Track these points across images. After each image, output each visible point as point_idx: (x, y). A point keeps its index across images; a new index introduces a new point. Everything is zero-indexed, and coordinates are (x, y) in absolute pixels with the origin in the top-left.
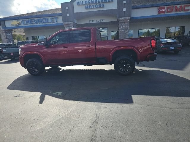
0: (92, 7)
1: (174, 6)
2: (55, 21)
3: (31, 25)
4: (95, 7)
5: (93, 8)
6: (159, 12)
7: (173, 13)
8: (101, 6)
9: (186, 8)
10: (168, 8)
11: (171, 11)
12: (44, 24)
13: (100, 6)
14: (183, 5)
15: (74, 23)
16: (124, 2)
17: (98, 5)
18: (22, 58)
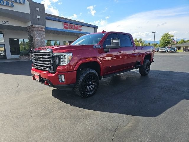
1: (74, 25)
8: (10, 5)
9: (80, 28)
10: (70, 25)
11: (72, 28)
16: (38, 9)
17: (5, 2)
18: (73, 71)
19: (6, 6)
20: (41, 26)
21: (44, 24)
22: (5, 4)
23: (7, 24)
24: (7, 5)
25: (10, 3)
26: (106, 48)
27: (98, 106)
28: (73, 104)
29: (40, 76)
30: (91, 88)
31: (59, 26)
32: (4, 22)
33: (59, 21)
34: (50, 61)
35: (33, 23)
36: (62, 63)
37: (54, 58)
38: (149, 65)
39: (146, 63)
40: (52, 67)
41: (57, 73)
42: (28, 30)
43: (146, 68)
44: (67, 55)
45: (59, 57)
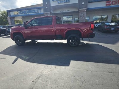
0: (62, 2)
2: (39, 11)
3: (25, 14)
4: (64, 2)
6: (107, 5)
7: (116, 5)
10: (113, 2)
11: (115, 4)
12: (33, 13)
13: (67, 1)
15: (51, 12)
18: (12, 35)
20: (84, 9)
33: (102, 1)
35: (79, 8)
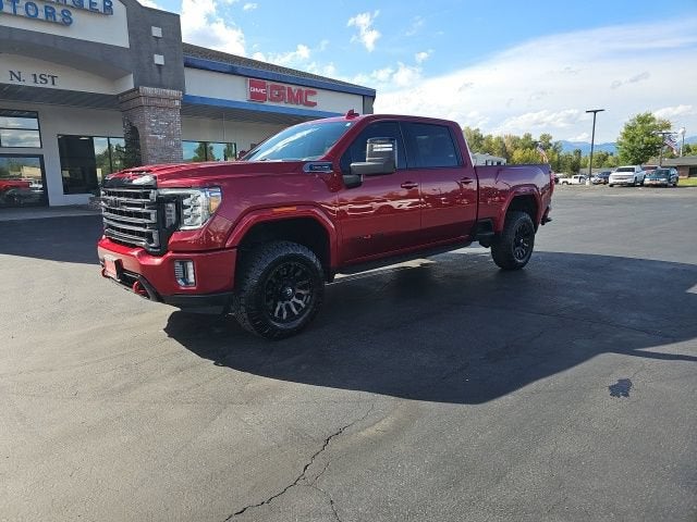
0: (8, 10)
1: (286, 86)
4: (21, 11)
5: (15, 14)
8: (59, 18)
9: (310, 99)
10: (273, 88)
13: (50, 14)
14: (303, 89)
16: (157, 32)
17: (41, 7)
18: (224, 249)
19: (46, 21)
20: (168, 91)
21: (180, 86)
22: (41, 15)
23: (49, 85)
24: (50, 17)
25: (58, 10)
26: (350, 171)
27: (303, 367)
28: (221, 360)
29: (118, 264)
30: (294, 310)
31: (234, 91)
32: (38, 79)
33: (233, 72)
34: (147, 216)
35: (139, 82)
36: (187, 221)
37: (161, 203)
38: (528, 234)
39: (517, 225)
40: (155, 237)
41: (169, 254)
42: (122, 106)
43: (518, 244)
44: (203, 195)
45: (178, 201)
